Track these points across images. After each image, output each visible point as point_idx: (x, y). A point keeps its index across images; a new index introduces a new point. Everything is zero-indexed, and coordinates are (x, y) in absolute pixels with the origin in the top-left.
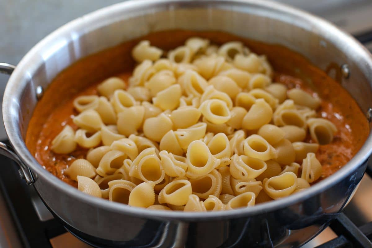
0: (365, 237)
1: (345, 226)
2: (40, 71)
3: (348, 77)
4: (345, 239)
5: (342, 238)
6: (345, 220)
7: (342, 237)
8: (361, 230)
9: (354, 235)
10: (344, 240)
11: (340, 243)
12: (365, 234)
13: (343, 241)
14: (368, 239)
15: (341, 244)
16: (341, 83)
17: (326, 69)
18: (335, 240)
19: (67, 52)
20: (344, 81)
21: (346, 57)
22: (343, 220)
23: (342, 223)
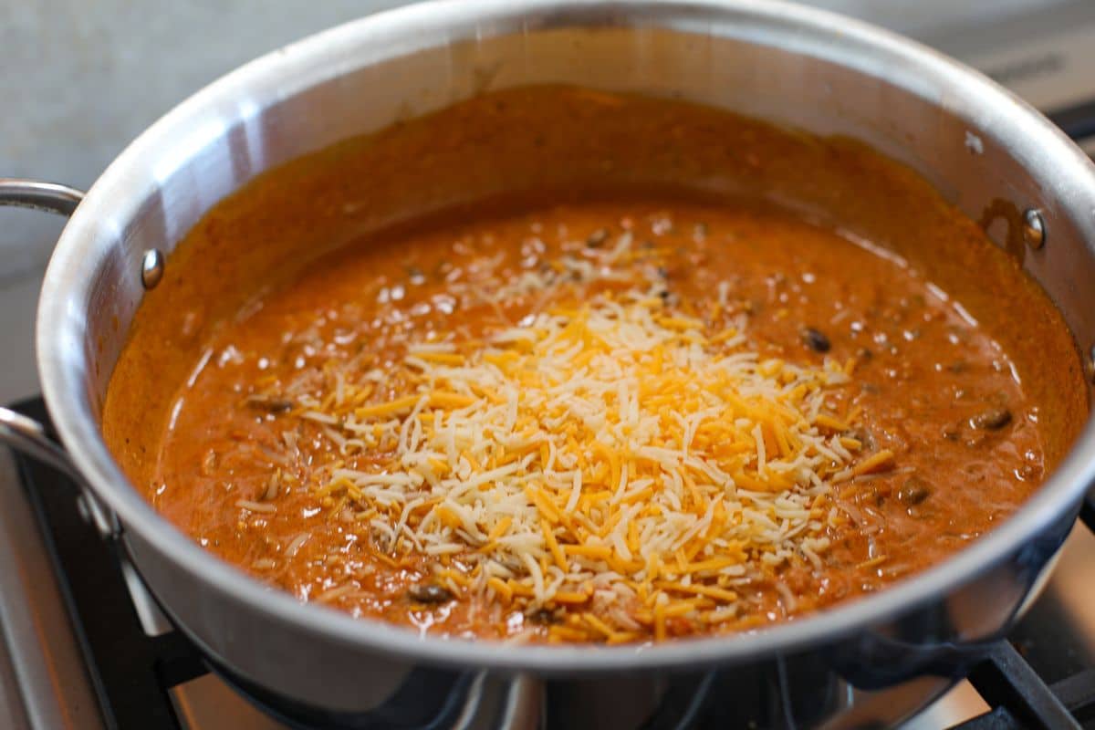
0: (1066, 712)
1: (1013, 679)
2: (147, 218)
3: (1041, 244)
4: (1010, 719)
5: (1002, 717)
6: (1012, 662)
7: (1001, 711)
8: (1055, 691)
9: (1036, 708)
10: (1006, 720)
12: (1068, 706)
13: (1004, 723)
14: (1074, 721)
16: (1021, 261)
17: (980, 216)
18: (981, 721)
19: (225, 151)
20: (1029, 255)
21: (1039, 187)
22: (1006, 662)
23: (1004, 671)
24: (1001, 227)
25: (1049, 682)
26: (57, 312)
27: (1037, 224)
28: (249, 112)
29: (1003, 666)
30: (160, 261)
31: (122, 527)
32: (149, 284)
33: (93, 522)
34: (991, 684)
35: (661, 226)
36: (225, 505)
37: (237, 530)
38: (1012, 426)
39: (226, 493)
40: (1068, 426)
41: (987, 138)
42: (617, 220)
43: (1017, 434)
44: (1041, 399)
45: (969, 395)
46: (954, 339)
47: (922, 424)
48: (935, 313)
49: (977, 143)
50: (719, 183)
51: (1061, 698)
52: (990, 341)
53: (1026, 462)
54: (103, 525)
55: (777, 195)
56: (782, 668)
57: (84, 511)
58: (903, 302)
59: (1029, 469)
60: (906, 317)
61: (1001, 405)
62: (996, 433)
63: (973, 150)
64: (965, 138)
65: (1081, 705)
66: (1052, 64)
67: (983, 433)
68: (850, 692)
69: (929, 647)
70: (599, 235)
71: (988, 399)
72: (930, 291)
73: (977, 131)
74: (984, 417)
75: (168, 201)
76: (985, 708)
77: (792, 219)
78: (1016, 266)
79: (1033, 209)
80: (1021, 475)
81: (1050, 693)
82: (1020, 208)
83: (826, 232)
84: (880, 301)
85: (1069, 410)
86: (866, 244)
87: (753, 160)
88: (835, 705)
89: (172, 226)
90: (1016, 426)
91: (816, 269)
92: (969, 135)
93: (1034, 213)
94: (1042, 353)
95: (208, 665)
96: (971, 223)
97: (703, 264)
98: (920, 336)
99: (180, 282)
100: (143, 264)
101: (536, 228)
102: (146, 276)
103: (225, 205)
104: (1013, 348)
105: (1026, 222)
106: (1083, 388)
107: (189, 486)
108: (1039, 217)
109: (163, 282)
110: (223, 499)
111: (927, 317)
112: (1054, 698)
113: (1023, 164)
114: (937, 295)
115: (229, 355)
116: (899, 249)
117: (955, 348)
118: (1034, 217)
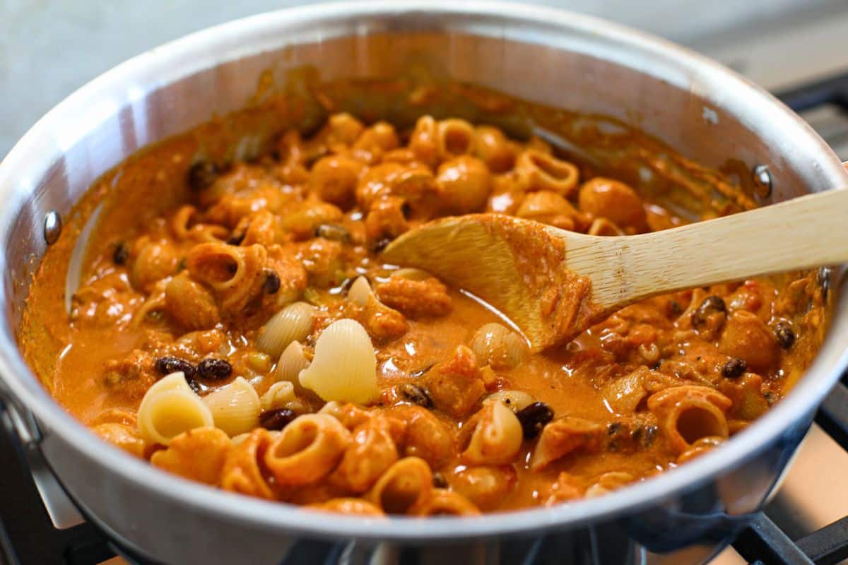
1: (766, 538)
2: (54, 179)
3: (768, 191)
7: (758, 564)
12: (812, 558)
19: (116, 127)
21: (767, 148)
22: (760, 525)
23: (758, 532)
24: (733, 182)
25: (794, 539)
27: (765, 178)
29: (757, 528)
30: (58, 218)
31: (43, 432)
32: (51, 237)
33: (16, 431)
41: (722, 112)
49: (712, 116)
51: (806, 553)
54: (25, 434)
57: (8, 423)
63: (709, 122)
64: (702, 111)
65: (820, 557)
68: (643, 555)
73: (712, 107)
76: (744, 562)
79: (761, 165)
81: (797, 548)
82: (750, 165)
89: (72, 190)
92: (706, 110)
93: (762, 168)
95: (115, 549)
100: (46, 224)
102: (47, 232)
105: (753, 174)
108: (766, 171)
112: (800, 551)
113: (752, 130)
118: (762, 172)
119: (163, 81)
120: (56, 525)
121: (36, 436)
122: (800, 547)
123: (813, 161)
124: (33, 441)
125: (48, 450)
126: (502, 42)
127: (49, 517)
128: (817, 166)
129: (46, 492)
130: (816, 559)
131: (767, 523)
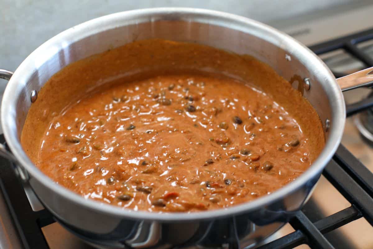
0: (318, 231)
1: (302, 222)
2: (34, 78)
3: (309, 88)
4: (302, 234)
5: (299, 233)
6: (302, 217)
7: (299, 231)
8: (316, 226)
10: (300, 234)
11: (296, 237)
12: (319, 229)
14: (321, 234)
15: (298, 238)
16: (303, 94)
17: (290, 80)
18: (293, 234)
19: (57, 58)
20: (305, 92)
21: (308, 72)
24: (296, 83)
25: (313, 222)
26: (6, 110)
27: (308, 83)
28: (65, 45)
29: (299, 218)
30: (36, 94)
31: (30, 177)
32: (33, 100)
33: (20, 176)
34: (296, 224)
35: (191, 82)
36: (59, 171)
37: (63, 179)
38: (300, 145)
39: (59, 167)
40: (317, 144)
41: (292, 56)
42: (177, 80)
43: (302, 147)
44: (309, 136)
45: (286, 135)
46: (281, 118)
47: (271, 146)
48: (275, 110)
49: (289, 58)
50: (208, 69)
51: (317, 228)
52: (292, 119)
53: (304, 156)
54: (23, 177)
55: (225, 73)
56: (234, 220)
57: (17, 173)
58: (265, 107)
59: (305, 158)
60: (266, 112)
61: (296, 139)
62: (295, 148)
63: (288, 60)
64: (285, 56)
66: (307, 31)
67: (291, 147)
68: (254, 226)
69: (280, 212)
70: (171, 86)
71: (292, 137)
72: (274, 104)
73: (289, 54)
74: (291, 142)
75: (40, 74)
76: (293, 230)
77: (231, 81)
78: (301, 95)
79: (306, 78)
80: (303, 160)
81: (313, 226)
82: (302, 77)
83: (241, 84)
84: (258, 107)
85: (318, 139)
86: (254, 89)
87: (219, 62)
88: (249, 230)
89: (41, 82)
90: (301, 145)
91: (238, 97)
92: (286, 55)
93: (307, 79)
94: (309, 122)
95: (56, 220)
96: (287, 82)
97: (204, 95)
98: (270, 117)
99: (42, 100)
100: (31, 95)
101: (152, 83)
102: (32, 98)
103: (56, 76)
104: (300, 120)
105: (304, 82)
106: (322, 133)
107: (48, 166)
108: (308, 80)
109: (37, 100)
110: (58, 169)
111: (272, 111)
112: (315, 227)
113: (303, 64)
114: (276, 105)
115: (58, 125)
116: (264, 90)
117: (281, 121)
118: (307, 80)
119: (76, 39)
120: (33, 210)
121: (28, 178)
122: (315, 225)
123: (325, 78)
124: (26, 180)
125: (32, 183)
126: (208, 25)
127: (31, 206)
128: (327, 80)
129: (29, 196)
130: (321, 230)
131: (303, 216)
